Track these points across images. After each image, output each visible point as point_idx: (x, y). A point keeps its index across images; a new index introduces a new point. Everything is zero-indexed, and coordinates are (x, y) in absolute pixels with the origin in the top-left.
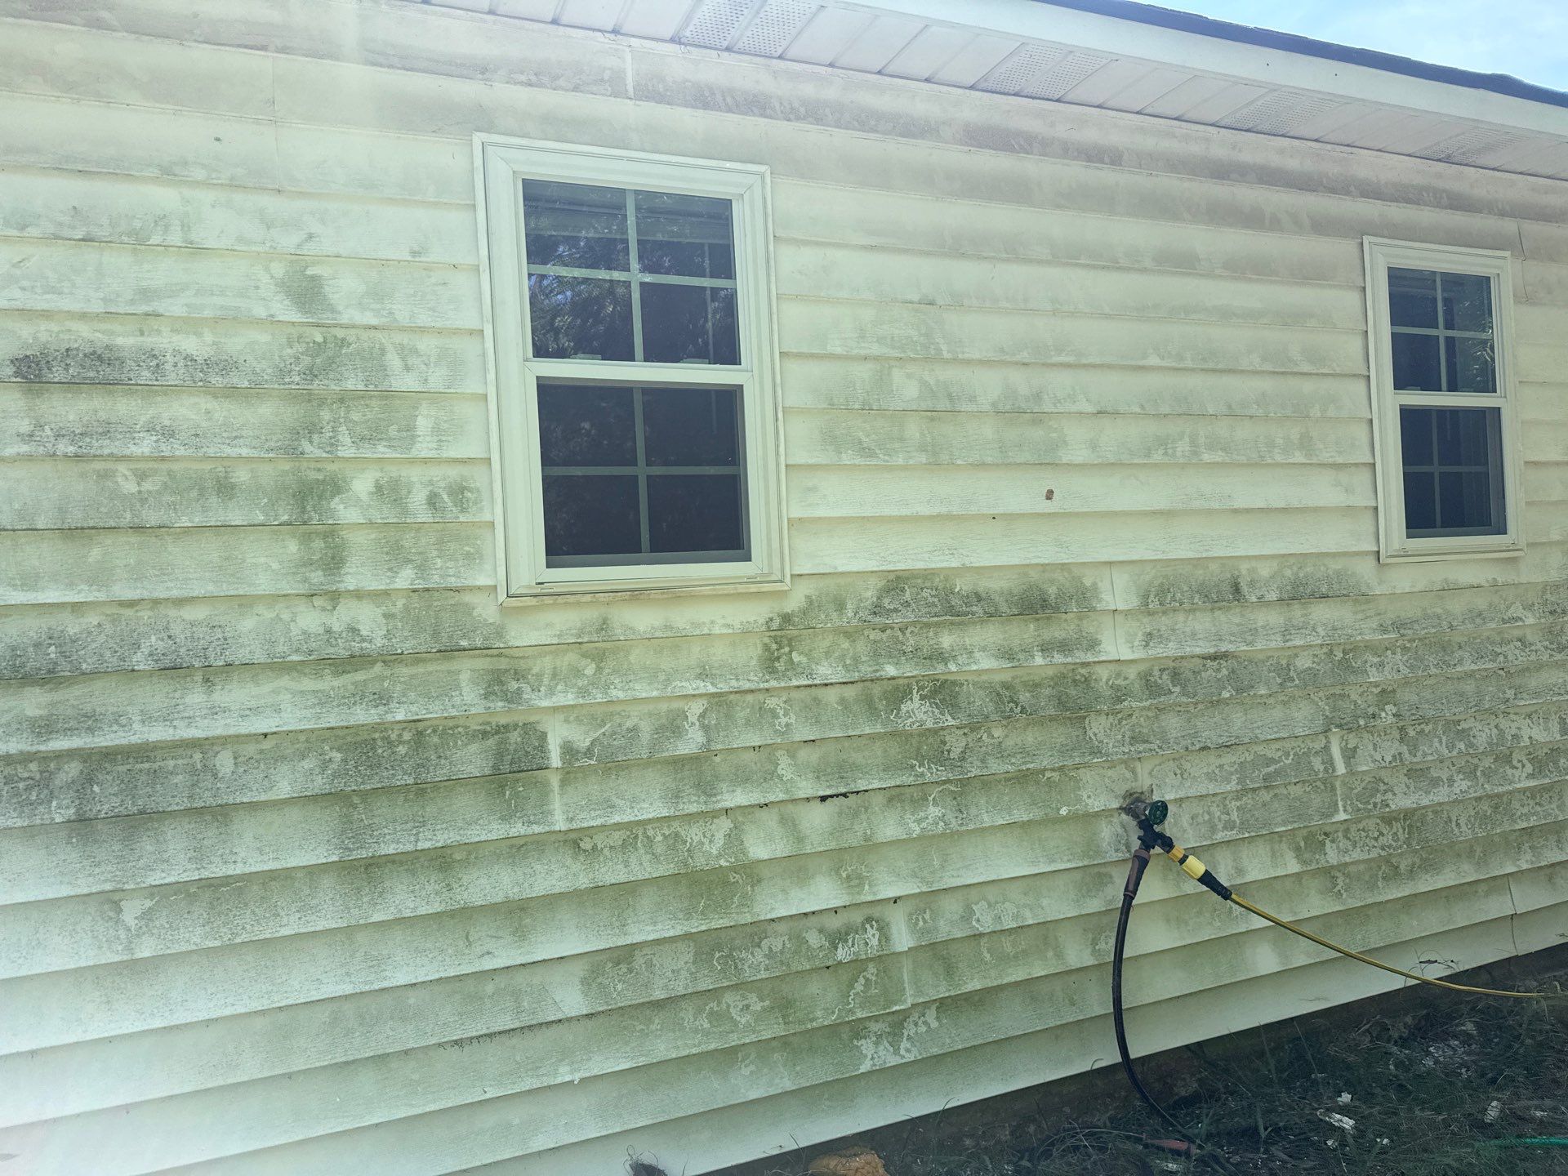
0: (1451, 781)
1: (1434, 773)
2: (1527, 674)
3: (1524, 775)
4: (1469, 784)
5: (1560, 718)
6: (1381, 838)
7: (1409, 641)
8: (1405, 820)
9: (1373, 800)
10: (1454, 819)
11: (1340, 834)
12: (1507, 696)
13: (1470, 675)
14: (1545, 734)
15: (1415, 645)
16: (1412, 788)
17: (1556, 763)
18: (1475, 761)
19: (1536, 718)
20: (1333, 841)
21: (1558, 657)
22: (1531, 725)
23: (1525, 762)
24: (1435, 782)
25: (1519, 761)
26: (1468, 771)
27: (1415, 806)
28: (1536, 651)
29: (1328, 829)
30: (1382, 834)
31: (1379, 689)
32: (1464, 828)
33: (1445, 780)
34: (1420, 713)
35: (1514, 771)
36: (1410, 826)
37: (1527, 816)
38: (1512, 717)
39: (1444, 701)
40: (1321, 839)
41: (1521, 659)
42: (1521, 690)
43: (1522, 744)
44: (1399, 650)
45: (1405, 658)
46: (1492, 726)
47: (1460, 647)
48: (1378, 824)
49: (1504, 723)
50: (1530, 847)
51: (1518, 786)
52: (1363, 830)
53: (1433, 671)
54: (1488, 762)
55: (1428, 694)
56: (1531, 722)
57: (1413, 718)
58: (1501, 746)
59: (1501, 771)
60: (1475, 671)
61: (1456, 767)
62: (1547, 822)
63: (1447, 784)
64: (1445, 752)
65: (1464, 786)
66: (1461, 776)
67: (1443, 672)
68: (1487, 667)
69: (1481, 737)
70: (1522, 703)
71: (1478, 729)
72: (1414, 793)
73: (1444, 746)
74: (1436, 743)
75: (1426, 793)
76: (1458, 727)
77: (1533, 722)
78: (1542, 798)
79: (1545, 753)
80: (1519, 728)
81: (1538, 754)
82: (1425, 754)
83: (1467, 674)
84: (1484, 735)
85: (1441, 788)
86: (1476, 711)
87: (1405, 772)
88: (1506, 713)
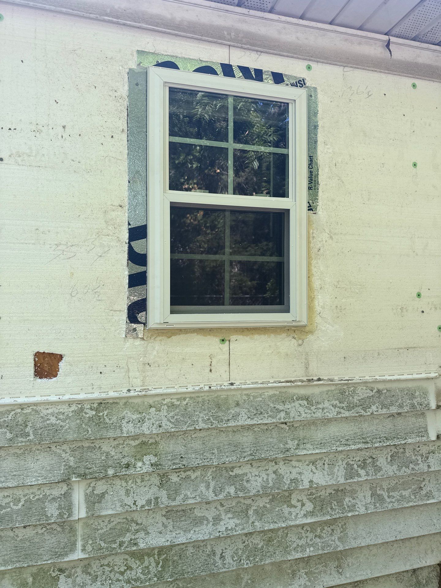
0: (217, 520)
1: (198, 513)
2: (312, 427)
3: (302, 512)
4: (238, 522)
5: (348, 464)
6: (128, 572)
7: (178, 400)
8: (159, 555)
9: (121, 539)
10: (218, 553)
11: (79, 570)
12: (287, 446)
13: (249, 428)
14: (327, 478)
15: (185, 403)
16: (170, 527)
17: (340, 502)
18: (249, 502)
19: (321, 464)
20: (69, 576)
21: (347, 414)
22: (315, 470)
23: (305, 500)
24: (199, 521)
25: (298, 501)
26: (239, 510)
27: (168, 544)
28: (323, 409)
29: (64, 566)
30: (129, 568)
31: (137, 442)
32: (228, 560)
33: (211, 519)
34: (184, 463)
35: (292, 510)
36: (166, 560)
37: (303, 548)
38: (294, 463)
39: (216, 450)
40: (54, 575)
41: (304, 415)
42: (305, 441)
43: (301, 487)
44: (166, 407)
45: (172, 414)
46: (270, 471)
47: (238, 404)
48: (127, 560)
49: (283, 469)
50: (306, 574)
51: (292, 523)
52: (108, 565)
53: (202, 425)
54: (262, 502)
55: (197, 445)
56: (314, 468)
57: (174, 467)
58: (278, 489)
59: (277, 510)
60: (253, 425)
61: (224, 508)
62: (326, 552)
63: (211, 523)
64: (211, 496)
65: (231, 524)
66: (230, 515)
67: (214, 426)
68: (267, 422)
69: (256, 481)
70: (305, 452)
71: (253, 475)
72: (171, 531)
73: (211, 490)
74: (202, 487)
75: (185, 531)
76: (231, 473)
77: (316, 468)
78: (321, 531)
79: (327, 494)
80: (300, 473)
81: (319, 495)
82: (186, 498)
83: (243, 427)
84: (260, 480)
85: (205, 526)
86: (253, 460)
87: (164, 513)
88: (287, 460)
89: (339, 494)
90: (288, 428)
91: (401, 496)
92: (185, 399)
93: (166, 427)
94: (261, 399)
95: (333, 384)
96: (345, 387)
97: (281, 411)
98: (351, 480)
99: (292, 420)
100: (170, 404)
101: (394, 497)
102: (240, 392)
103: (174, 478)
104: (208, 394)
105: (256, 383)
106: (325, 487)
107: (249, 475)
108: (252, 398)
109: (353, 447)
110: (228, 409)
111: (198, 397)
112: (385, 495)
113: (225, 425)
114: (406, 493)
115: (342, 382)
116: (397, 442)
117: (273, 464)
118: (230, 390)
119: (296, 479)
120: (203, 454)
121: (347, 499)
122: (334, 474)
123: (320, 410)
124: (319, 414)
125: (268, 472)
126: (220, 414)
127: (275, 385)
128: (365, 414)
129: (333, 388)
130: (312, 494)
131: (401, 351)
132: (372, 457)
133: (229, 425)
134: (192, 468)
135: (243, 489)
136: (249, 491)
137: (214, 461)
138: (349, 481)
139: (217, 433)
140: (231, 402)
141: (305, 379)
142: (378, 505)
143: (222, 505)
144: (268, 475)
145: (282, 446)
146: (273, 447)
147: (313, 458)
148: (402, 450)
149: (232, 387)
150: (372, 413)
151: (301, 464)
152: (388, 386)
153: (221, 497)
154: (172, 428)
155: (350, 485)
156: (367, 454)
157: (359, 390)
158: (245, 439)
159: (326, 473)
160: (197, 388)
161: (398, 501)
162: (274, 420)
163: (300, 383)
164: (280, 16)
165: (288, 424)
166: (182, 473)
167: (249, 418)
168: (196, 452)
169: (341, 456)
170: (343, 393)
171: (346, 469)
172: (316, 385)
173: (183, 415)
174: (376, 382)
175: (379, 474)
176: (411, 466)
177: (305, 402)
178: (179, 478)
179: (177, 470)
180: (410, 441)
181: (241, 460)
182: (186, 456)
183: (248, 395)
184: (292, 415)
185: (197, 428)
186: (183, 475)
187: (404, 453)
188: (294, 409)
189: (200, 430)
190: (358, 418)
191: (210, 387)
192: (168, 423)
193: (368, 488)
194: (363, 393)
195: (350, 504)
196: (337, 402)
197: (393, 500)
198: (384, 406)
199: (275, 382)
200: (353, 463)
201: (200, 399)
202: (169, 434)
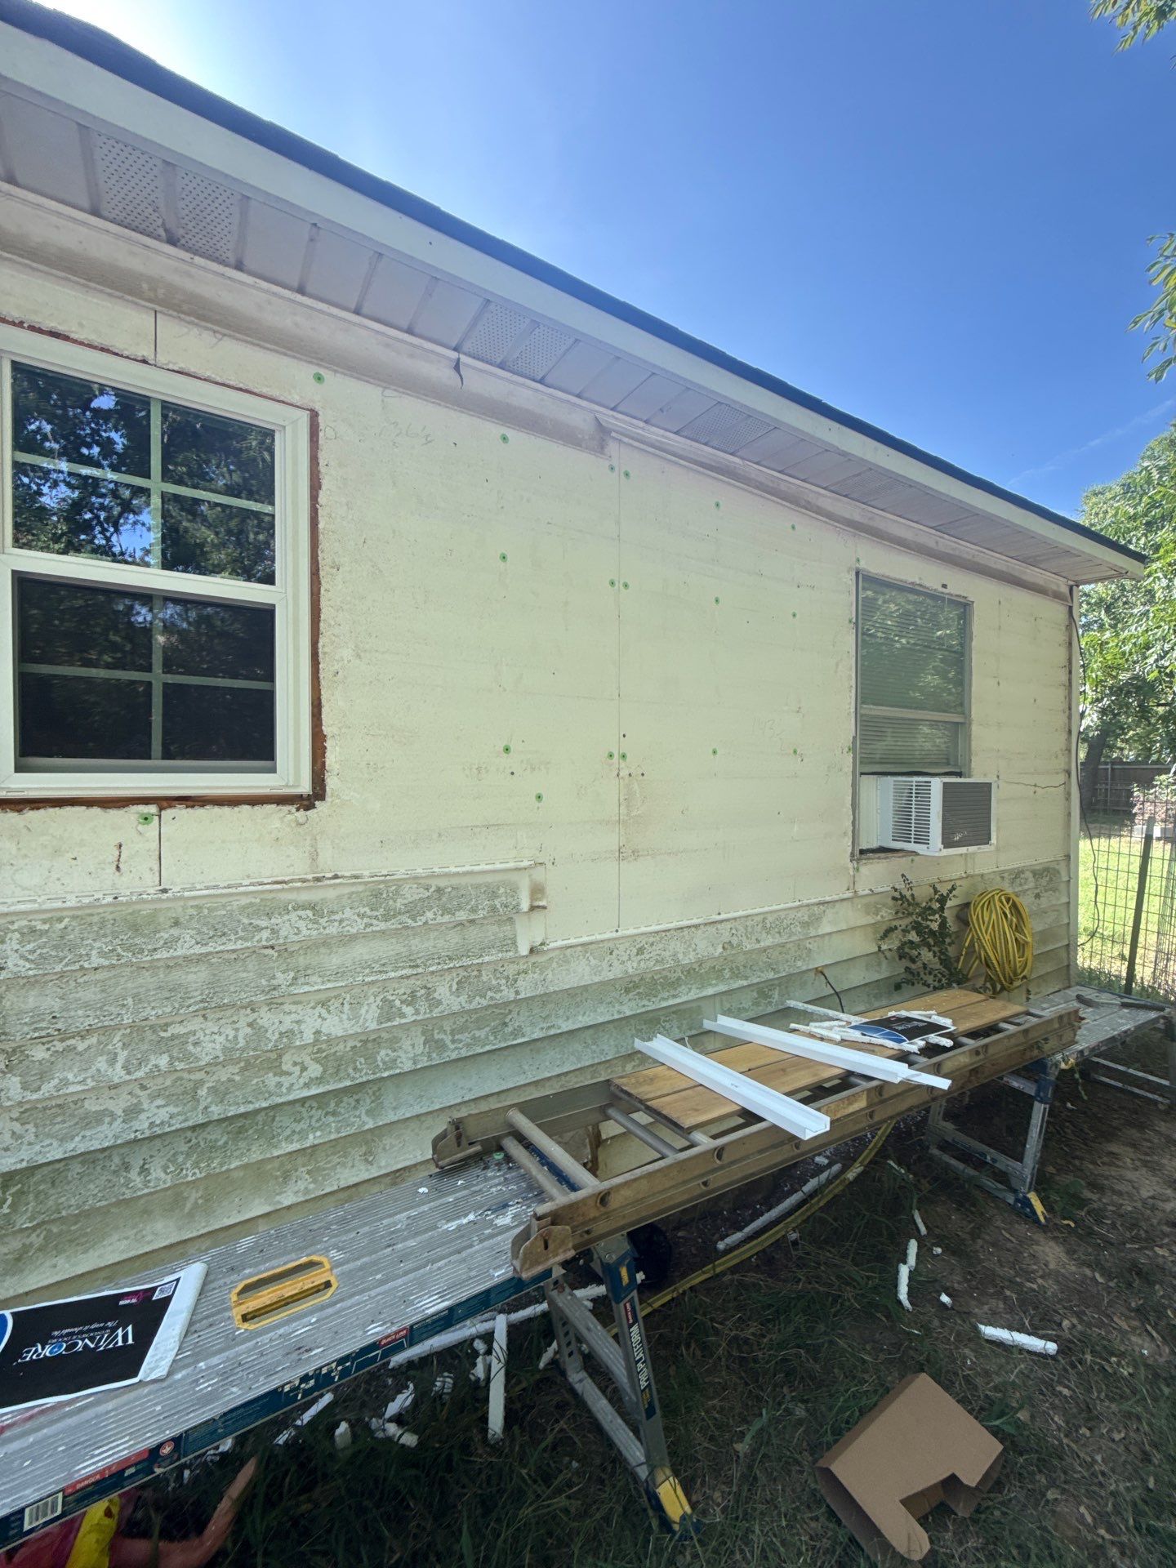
0: (133, 1112)
1: (91, 1106)
2: (323, 950)
3: (302, 1081)
4: (175, 1110)
5: (384, 1000)
7: (44, 922)
8: (5, 1187)
10: (136, 1165)
12: (274, 982)
13: (200, 959)
14: (347, 1024)
15: (62, 926)
16: (31, 1137)
17: (371, 1059)
18: (198, 1076)
19: (337, 1005)
21: (383, 926)
22: (325, 1015)
23: (307, 1060)
24: (98, 1118)
25: (295, 1064)
26: (180, 1090)
27: (24, 1164)
28: (341, 921)
32: (157, 1173)
33: (119, 1113)
34: (59, 1026)
35: (283, 1079)
36: (20, 1194)
37: (302, 1135)
38: (287, 1007)
39: (130, 1000)
41: (305, 932)
42: (309, 972)
43: (298, 1043)
44: (17, 935)
45: (30, 946)
47: (177, 923)
49: (266, 1018)
50: (309, 1172)
51: (280, 1100)
53: (96, 961)
54: (223, 1075)
55: (90, 995)
56: (324, 1012)
57: (36, 1035)
58: (255, 1050)
59: (254, 1082)
60: (207, 954)
61: (149, 1091)
62: (343, 1134)
63: (120, 1120)
64: (118, 1074)
65: (163, 1115)
66: (160, 1102)
67: (123, 961)
68: (234, 947)
69: (214, 1041)
70: (307, 988)
71: (207, 1032)
72: (30, 1144)
73: (119, 1065)
74: (101, 1063)
75: (61, 1140)
76: (163, 1034)
77: (329, 1012)
78: (337, 1105)
79: (348, 1049)
80: (298, 1022)
81: (332, 1051)
82: (66, 1083)
83: (187, 959)
84: (221, 1039)
85: (105, 1127)
86: (205, 1009)
87: (15, 1115)
88: (272, 1004)
89: (370, 1045)
90: (276, 954)
91: (474, 1038)
92: (60, 920)
93: (16, 969)
94: (224, 912)
95: (360, 883)
96: (382, 886)
97: (262, 929)
98: (389, 1024)
99: (281, 941)
100: (25, 931)
101: (461, 1041)
102: (182, 903)
103: (39, 1053)
104: (111, 909)
105: (216, 887)
106: (344, 1039)
107: (200, 1034)
108: (206, 911)
109: (392, 975)
110: (156, 932)
111: (92, 915)
112: (447, 1039)
113: (149, 958)
114: (481, 1034)
115: (376, 879)
116: (466, 962)
117: (249, 1011)
118: (160, 900)
119: (292, 1031)
120: (101, 1008)
121: (383, 1053)
122: (360, 1017)
123: (336, 924)
124: (333, 930)
125: (237, 1026)
126: (137, 941)
127: (252, 888)
128: (414, 924)
129: (361, 888)
130: (320, 1051)
131: (477, 830)
132: (425, 987)
133: (156, 957)
134: (79, 1033)
135: (188, 1056)
136: (198, 1059)
137: (125, 1017)
138: (384, 1025)
139: (132, 972)
140: (161, 920)
141: (310, 877)
142: (434, 1055)
143: (143, 1087)
144: (237, 1030)
145: (264, 982)
146: (247, 986)
147: (322, 996)
148: (475, 973)
149: (165, 896)
150: (426, 923)
151: (300, 1007)
152: (455, 881)
153: (139, 1074)
154: (30, 969)
155: (388, 1030)
156: (418, 983)
157: (405, 890)
158: (191, 977)
159: (345, 1017)
160: (86, 901)
161: (468, 1045)
162: (249, 944)
163: (299, 884)
164: (258, 281)
165: (277, 948)
166: (55, 1043)
167: (197, 943)
168: (86, 1005)
169: (374, 989)
170: (377, 895)
171: (382, 1008)
172: (331, 886)
173: (55, 947)
174: (433, 876)
175: (436, 1010)
176: (490, 994)
177: (310, 913)
178: (50, 1053)
179: (44, 1040)
180: (487, 959)
181: (181, 1011)
182: (64, 1014)
183: (199, 908)
184: (283, 933)
185: (86, 965)
186: (59, 1046)
187: (480, 975)
188: (287, 924)
189: (96, 969)
190: (403, 931)
191: (116, 898)
192: (21, 962)
193: (419, 1033)
194: (411, 893)
195: (387, 1059)
196: (367, 909)
197: (460, 1046)
198: (446, 911)
199: (252, 884)
200: (394, 998)
201: (96, 919)
202: (25, 981)
